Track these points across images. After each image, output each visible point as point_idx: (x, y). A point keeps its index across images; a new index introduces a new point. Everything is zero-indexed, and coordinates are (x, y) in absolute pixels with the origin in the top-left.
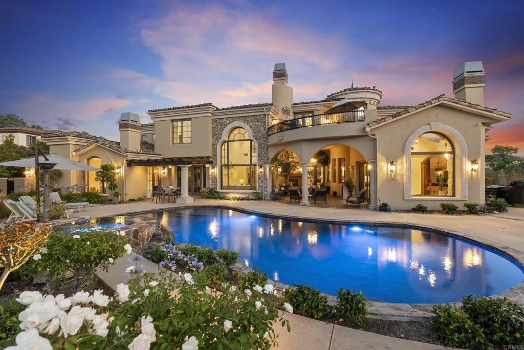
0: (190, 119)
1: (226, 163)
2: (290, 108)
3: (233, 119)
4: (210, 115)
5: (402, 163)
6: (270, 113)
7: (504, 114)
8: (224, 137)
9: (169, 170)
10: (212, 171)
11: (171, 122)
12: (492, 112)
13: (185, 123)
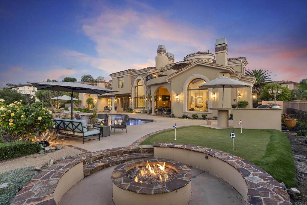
0: (123, 77)
1: (137, 96)
2: (165, 67)
3: (137, 76)
4: (129, 74)
5: (182, 95)
6: (150, 72)
7: (227, 67)
8: (135, 84)
9: (118, 100)
10: (130, 100)
11: (117, 79)
12: (221, 67)
13: (122, 78)
